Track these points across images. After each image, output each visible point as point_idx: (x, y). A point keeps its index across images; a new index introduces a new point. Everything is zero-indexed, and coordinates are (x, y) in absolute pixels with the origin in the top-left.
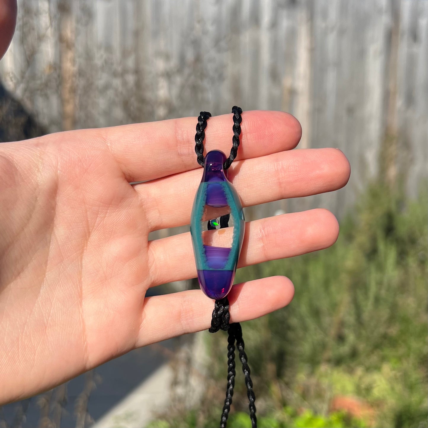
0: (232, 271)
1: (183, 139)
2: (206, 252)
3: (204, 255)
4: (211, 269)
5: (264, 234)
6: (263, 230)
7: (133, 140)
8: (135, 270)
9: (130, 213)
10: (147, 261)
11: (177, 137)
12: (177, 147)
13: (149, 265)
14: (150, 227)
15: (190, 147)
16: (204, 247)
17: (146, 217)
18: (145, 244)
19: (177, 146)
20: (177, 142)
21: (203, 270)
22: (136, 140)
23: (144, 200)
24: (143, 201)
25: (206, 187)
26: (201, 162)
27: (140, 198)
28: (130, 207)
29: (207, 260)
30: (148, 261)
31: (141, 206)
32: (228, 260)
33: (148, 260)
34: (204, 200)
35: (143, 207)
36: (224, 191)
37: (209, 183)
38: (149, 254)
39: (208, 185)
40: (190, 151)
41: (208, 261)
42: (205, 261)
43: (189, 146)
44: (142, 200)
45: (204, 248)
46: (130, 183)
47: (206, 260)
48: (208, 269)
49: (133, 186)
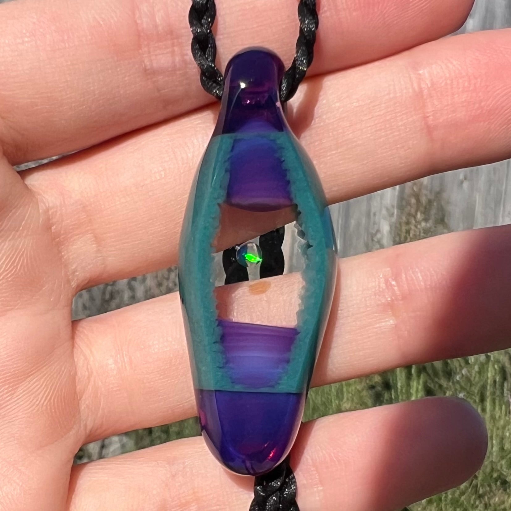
0: (298, 396)
1: (156, 26)
2: (223, 338)
3: (218, 347)
4: (238, 388)
5: (398, 293)
6: (395, 280)
7: (19, 41)
8: (45, 404)
9: (21, 249)
10: (73, 379)
11: (139, 22)
12: (140, 51)
13: (78, 387)
14: (74, 284)
15: (176, 49)
16: (218, 325)
17: (62, 256)
18: (65, 331)
19: (140, 47)
20: (139, 36)
21: (216, 391)
22: (26, 39)
23: (53, 210)
24: (50, 212)
25: (230, 149)
26: (214, 85)
27: (42, 208)
28: (18, 234)
29: (227, 362)
30: (75, 378)
31: (48, 226)
32: (288, 361)
33: (76, 373)
34: (221, 187)
35: (53, 231)
36: (283, 159)
37: (238, 138)
38: (76, 360)
39: (236, 141)
40: (177, 59)
41: (231, 365)
42: (222, 365)
43: (173, 45)
44: (48, 210)
45: (220, 328)
46: (15, 167)
47: (224, 361)
48: (228, 387)
49: (23, 174)
